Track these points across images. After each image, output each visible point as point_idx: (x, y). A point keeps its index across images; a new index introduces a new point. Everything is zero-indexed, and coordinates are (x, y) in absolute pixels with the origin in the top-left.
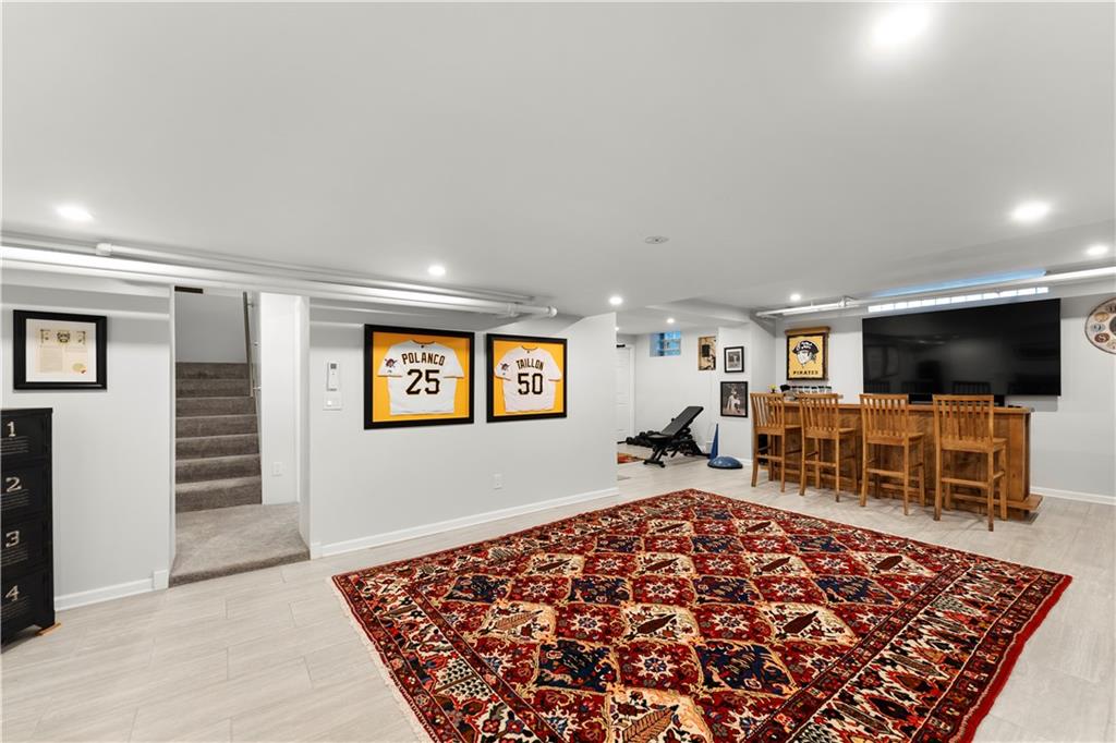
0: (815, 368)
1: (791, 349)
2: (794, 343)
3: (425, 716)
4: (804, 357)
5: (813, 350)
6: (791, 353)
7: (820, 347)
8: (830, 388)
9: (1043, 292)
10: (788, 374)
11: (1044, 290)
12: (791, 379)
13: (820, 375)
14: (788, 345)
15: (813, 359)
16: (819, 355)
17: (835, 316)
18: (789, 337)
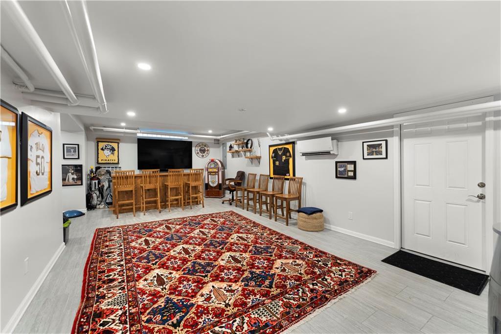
0: (113, 158)
1: (100, 147)
2: (101, 145)
3: (294, 321)
4: (107, 152)
5: (113, 149)
6: (100, 150)
7: (116, 148)
8: (120, 167)
9: (186, 139)
10: (98, 161)
11: (187, 138)
12: (100, 163)
13: (116, 162)
14: (98, 146)
15: (113, 154)
16: (116, 152)
17: (122, 135)
18: (98, 142)
